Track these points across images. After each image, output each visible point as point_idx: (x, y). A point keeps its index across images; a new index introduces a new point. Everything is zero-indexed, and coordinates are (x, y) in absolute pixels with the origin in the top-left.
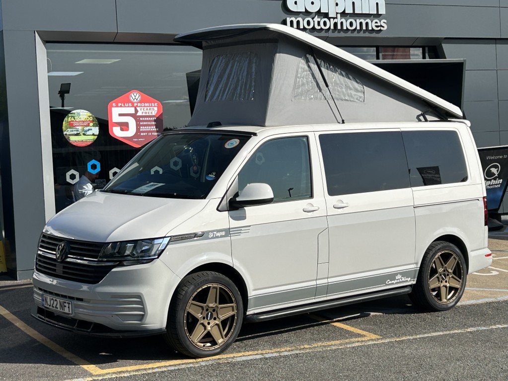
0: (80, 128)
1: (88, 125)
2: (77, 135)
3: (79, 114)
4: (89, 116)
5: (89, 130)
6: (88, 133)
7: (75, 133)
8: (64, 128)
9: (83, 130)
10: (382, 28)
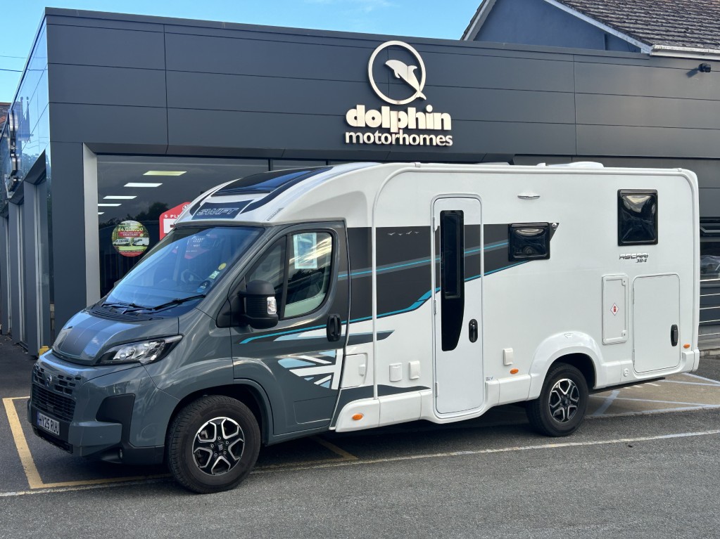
0: (130, 239)
1: (138, 236)
2: (127, 245)
3: (129, 225)
4: (140, 227)
5: (139, 241)
6: (138, 244)
7: (125, 243)
8: (113, 238)
9: (133, 240)
10: (447, 144)
